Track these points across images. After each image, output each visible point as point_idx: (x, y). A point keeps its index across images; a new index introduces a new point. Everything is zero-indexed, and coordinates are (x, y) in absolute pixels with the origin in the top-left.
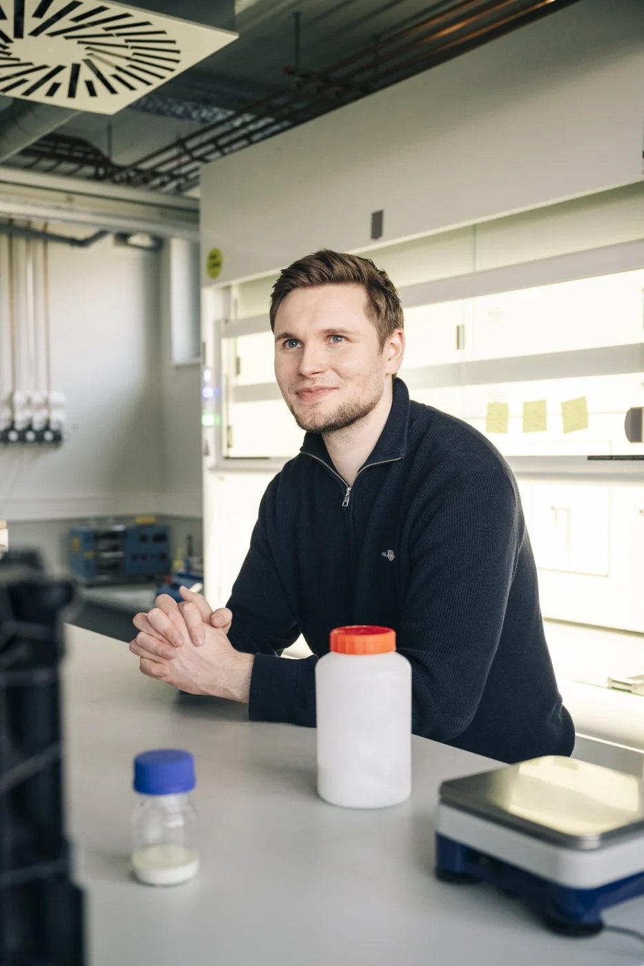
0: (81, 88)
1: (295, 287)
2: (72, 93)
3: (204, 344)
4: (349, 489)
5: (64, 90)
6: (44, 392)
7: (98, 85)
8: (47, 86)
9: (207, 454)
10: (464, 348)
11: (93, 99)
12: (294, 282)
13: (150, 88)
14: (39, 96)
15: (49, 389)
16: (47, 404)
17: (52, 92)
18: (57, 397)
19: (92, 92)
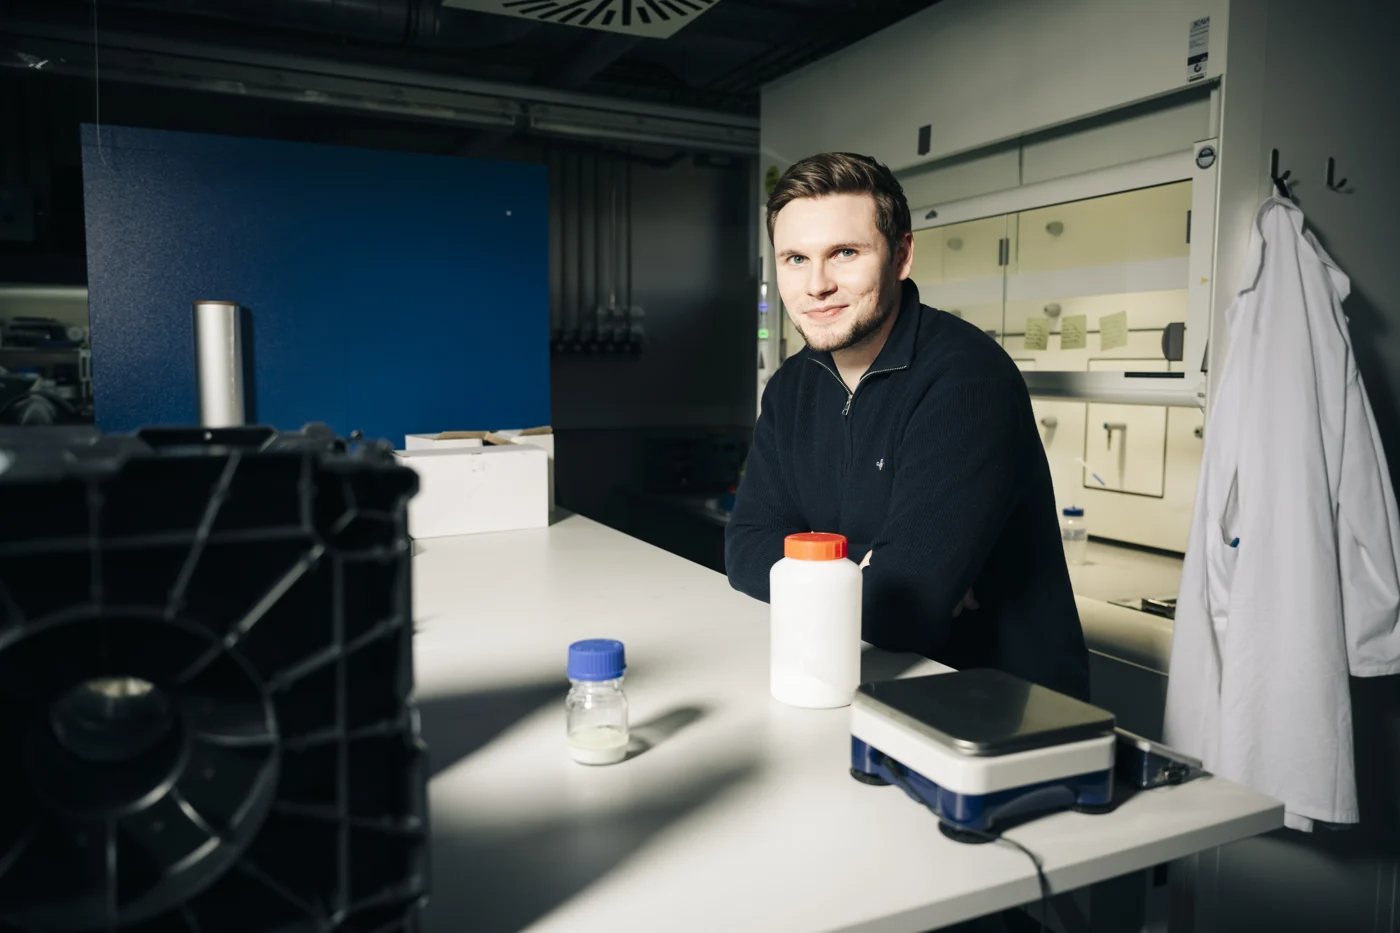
0: (635, 15)
1: (793, 197)
2: (626, 21)
3: (761, 259)
4: (851, 397)
5: (618, 18)
6: (625, 307)
7: (650, 11)
8: (602, 15)
9: (762, 367)
10: (1007, 263)
11: (647, 25)
12: (791, 191)
13: (700, 12)
14: (596, 24)
15: (629, 303)
16: (627, 318)
17: (607, 20)
18: (637, 310)
19: (645, 19)
